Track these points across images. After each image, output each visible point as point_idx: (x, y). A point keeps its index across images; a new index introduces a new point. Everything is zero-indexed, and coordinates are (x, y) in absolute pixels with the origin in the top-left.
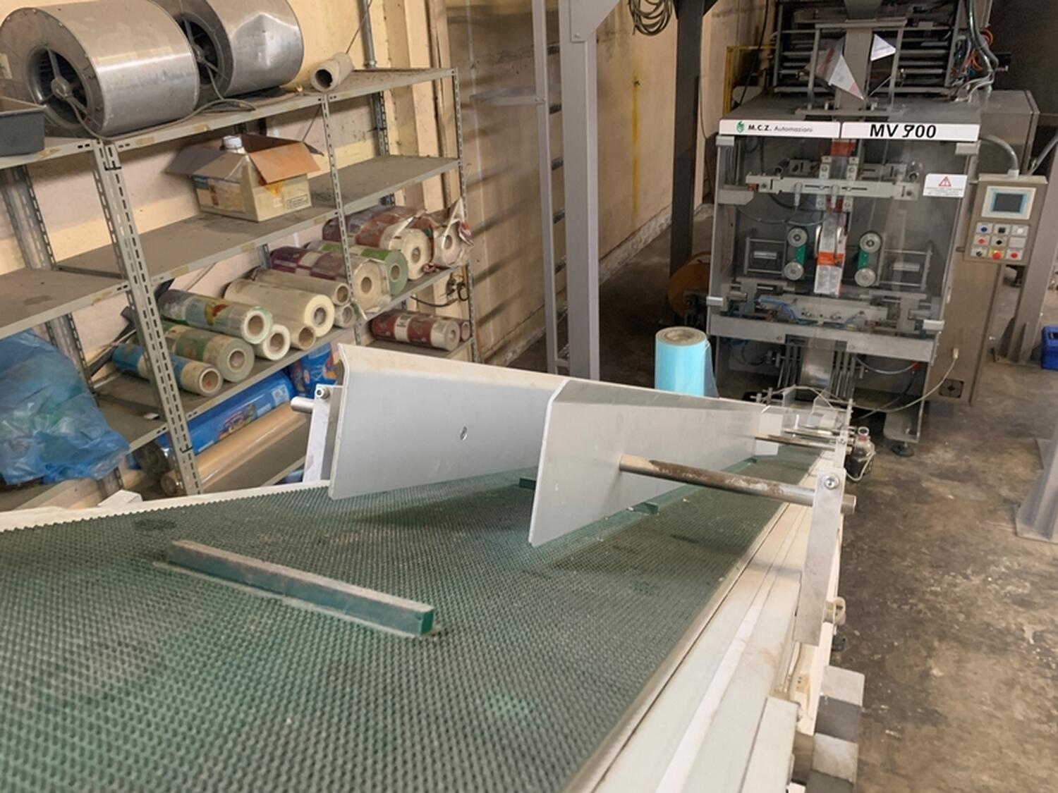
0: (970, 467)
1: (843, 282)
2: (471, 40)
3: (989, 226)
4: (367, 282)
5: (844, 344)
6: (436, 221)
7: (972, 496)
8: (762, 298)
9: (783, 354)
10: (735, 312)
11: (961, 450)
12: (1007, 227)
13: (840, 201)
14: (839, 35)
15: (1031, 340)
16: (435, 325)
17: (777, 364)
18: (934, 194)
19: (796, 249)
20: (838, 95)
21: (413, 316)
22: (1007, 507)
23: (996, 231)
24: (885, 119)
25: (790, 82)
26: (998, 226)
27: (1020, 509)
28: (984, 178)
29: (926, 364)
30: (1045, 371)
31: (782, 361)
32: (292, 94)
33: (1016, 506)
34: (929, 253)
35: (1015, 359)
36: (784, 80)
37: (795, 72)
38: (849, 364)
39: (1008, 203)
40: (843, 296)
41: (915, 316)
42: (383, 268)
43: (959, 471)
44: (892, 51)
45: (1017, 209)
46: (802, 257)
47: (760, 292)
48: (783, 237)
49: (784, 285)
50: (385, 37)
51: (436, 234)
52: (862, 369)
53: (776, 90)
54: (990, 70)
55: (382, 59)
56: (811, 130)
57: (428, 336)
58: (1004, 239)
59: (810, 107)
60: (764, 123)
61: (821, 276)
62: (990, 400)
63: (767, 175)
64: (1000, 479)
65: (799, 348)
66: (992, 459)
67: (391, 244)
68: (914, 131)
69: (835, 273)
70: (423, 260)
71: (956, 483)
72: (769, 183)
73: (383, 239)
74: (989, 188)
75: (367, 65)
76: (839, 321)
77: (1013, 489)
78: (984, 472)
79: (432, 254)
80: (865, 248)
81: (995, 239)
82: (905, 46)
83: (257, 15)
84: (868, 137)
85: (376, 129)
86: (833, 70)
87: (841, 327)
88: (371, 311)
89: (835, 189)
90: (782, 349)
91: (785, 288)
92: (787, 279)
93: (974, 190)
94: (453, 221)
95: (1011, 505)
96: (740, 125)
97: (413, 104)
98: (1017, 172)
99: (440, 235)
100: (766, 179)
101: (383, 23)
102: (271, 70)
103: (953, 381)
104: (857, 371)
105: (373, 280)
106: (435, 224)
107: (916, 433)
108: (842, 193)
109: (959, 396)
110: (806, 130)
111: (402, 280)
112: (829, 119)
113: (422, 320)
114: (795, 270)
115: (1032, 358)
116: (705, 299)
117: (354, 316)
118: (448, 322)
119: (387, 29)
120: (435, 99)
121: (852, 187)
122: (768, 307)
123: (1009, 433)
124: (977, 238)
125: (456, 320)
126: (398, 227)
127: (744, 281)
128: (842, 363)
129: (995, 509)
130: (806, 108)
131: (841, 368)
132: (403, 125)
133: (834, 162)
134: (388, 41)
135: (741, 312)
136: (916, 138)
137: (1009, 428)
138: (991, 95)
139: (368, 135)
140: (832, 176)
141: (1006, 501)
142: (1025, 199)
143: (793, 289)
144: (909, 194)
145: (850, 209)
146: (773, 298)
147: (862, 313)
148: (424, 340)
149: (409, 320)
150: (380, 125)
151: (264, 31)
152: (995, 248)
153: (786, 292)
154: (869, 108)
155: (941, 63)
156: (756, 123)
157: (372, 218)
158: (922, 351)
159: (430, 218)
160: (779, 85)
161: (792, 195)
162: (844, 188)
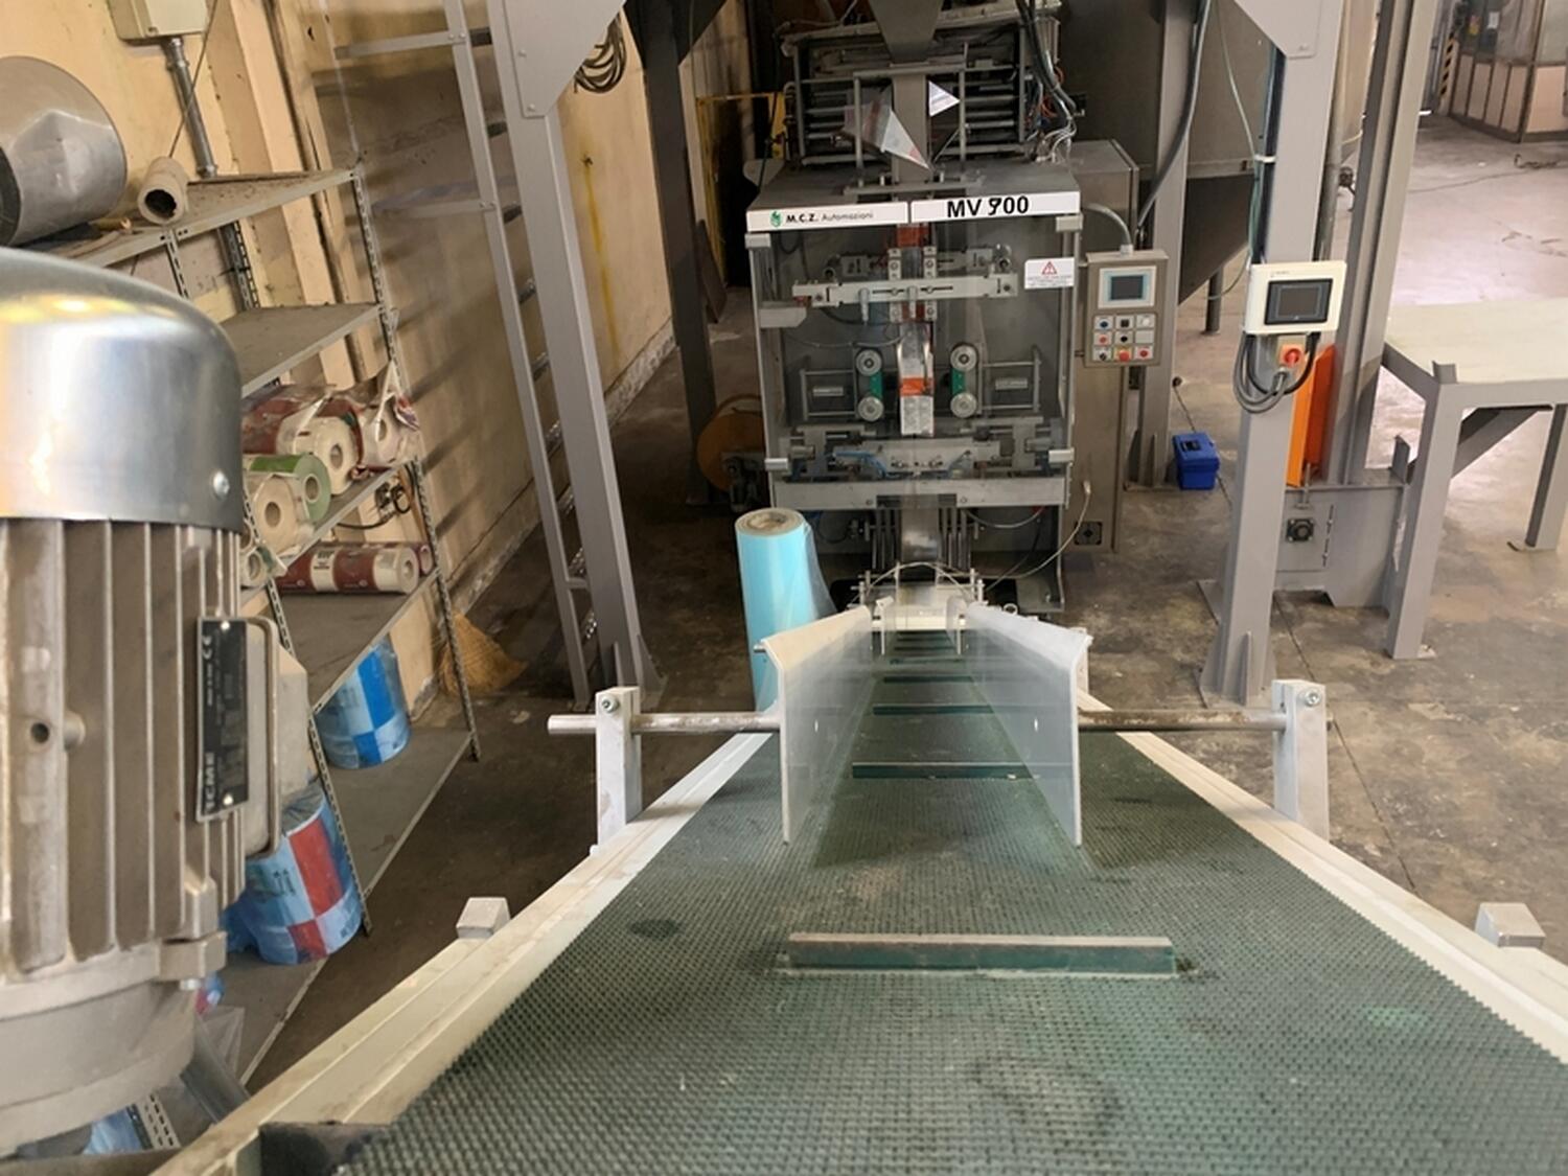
0: (1131, 631)
1: (936, 414)
2: (349, 120)
3: (1110, 320)
4: (272, 508)
5: (954, 496)
6: (359, 400)
7: (1143, 668)
8: (837, 451)
9: (873, 522)
10: (803, 475)
11: (1115, 611)
12: (1130, 318)
13: (920, 306)
14: (884, 83)
15: (1164, 455)
16: (378, 559)
17: (867, 538)
18: (1038, 286)
19: (869, 378)
20: (895, 165)
21: (337, 550)
22: (1187, 674)
23: (1118, 326)
24: (961, 193)
25: (822, 148)
26: (1119, 319)
27: (1203, 674)
28: (1094, 258)
29: (1055, 509)
30: (1185, 493)
31: (872, 532)
32: (114, 234)
33: (1196, 671)
34: (1038, 362)
35: (1149, 483)
36: (813, 148)
37: (829, 135)
38: (959, 522)
39: (1127, 288)
40: (939, 434)
41: (1033, 446)
42: (294, 484)
43: (1120, 639)
44: (954, 101)
45: (1138, 295)
46: (878, 387)
47: (831, 444)
48: (850, 364)
49: (861, 428)
50: (223, 127)
51: (362, 420)
52: (976, 525)
53: (805, 162)
54: (1070, 118)
55: (224, 164)
56: (871, 216)
57: (370, 576)
58: (1129, 335)
59: (861, 183)
60: (807, 211)
61: (908, 412)
62: (1132, 541)
63: (821, 282)
64: (1169, 640)
65: (892, 512)
66: (1154, 617)
67: (296, 446)
68: (1001, 206)
69: (925, 405)
70: (348, 462)
71: (1120, 656)
72: (824, 293)
73: (280, 437)
74: (1102, 271)
75: (202, 172)
76: (942, 468)
77: (1187, 650)
78: (1149, 635)
79: (360, 452)
80: (959, 366)
81: (1119, 335)
82: (970, 92)
83: (44, 114)
84: (945, 218)
85: (233, 269)
86: (883, 131)
87: (942, 475)
88: (285, 553)
89: (912, 291)
90: (869, 515)
91: (863, 433)
92: (861, 421)
93: (1083, 275)
94: (386, 397)
95: (1191, 672)
96: (776, 217)
97: (286, 228)
98: (1130, 247)
99: (371, 420)
100: (821, 289)
101: (216, 104)
102: (79, 200)
103: (1088, 524)
104: (970, 530)
105: (280, 506)
106: (358, 406)
107: (1059, 600)
108: (923, 296)
109: (1099, 543)
110: (863, 217)
111: (323, 499)
112: (887, 198)
113: (354, 553)
114: (874, 406)
115: (1167, 480)
116: (763, 464)
117: (264, 567)
118: (396, 551)
119: (224, 115)
120: (318, 215)
121: (935, 287)
122: (846, 461)
123: (1166, 580)
124: (1097, 336)
125: (407, 545)
126: (302, 417)
127: (807, 431)
128: (949, 522)
129: (1174, 680)
130: (855, 185)
131: (949, 529)
132: (273, 259)
133: (904, 254)
134: (228, 132)
135: (810, 473)
136: (1004, 214)
137: (1163, 572)
138: (1073, 149)
139: (221, 281)
140: (905, 275)
141: (1183, 666)
142: (1145, 280)
143: (873, 434)
144: (1007, 288)
145: (934, 316)
146: (852, 450)
147: (968, 453)
148: (363, 583)
149: (332, 557)
150: (238, 264)
151: (59, 140)
152: (1120, 347)
153: (864, 439)
154: (937, 179)
155: (1010, 113)
156: (796, 212)
157: (255, 408)
158: (1050, 492)
159: (347, 398)
160: (809, 154)
161: (858, 306)
162: (923, 289)
